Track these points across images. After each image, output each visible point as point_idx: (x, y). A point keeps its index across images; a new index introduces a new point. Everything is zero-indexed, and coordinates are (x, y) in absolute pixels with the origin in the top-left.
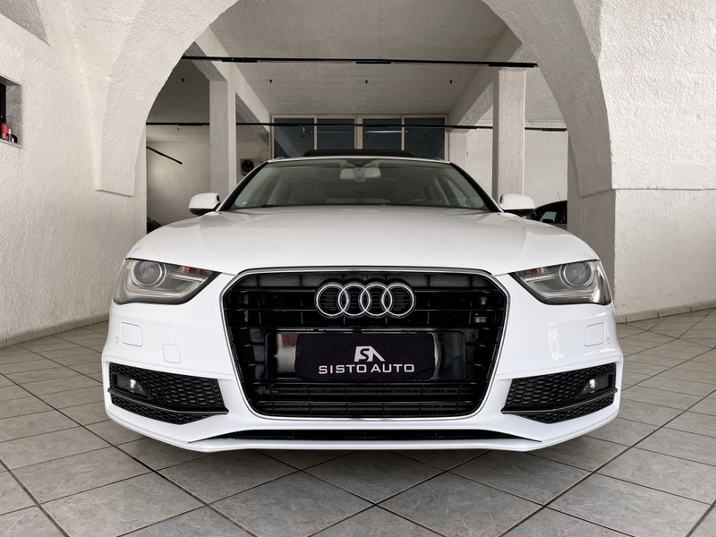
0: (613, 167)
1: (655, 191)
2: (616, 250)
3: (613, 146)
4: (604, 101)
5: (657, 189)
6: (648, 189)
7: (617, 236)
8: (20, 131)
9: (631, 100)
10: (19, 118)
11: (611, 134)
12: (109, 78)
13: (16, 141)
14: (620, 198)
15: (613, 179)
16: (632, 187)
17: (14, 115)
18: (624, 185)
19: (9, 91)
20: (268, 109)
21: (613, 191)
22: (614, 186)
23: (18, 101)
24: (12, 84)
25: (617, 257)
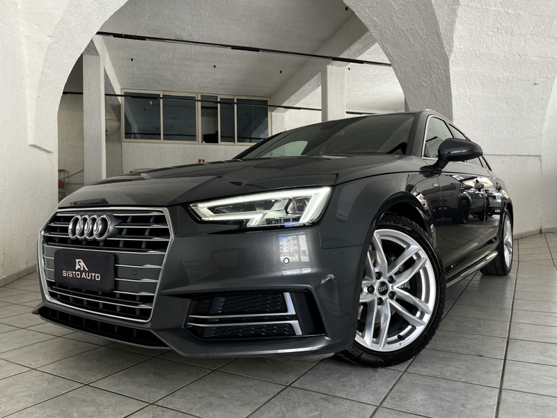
9: (467, 89)
20: (120, 84)
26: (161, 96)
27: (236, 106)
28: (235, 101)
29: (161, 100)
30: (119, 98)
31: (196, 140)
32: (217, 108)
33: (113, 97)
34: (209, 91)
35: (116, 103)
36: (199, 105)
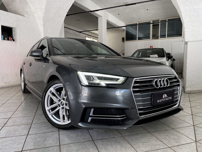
3: (185, 25)
13: (14, 40)
14: (190, 45)
15: (186, 38)
16: (194, 40)
18: (190, 40)
19: (13, 29)
20: (123, 22)
22: (187, 41)
26: (138, 24)
27: (167, 23)
28: (167, 21)
29: (138, 26)
31: (150, 39)
32: (159, 25)
34: (155, 19)
36: (151, 25)
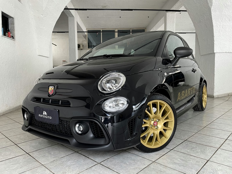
0: (215, 45)
1: (228, 53)
2: (215, 73)
3: (215, 38)
4: (212, 23)
5: (229, 53)
6: (226, 53)
7: (215, 69)
8: (14, 34)
9: (221, 22)
10: (14, 30)
11: (214, 34)
12: (41, 16)
13: (13, 38)
14: (216, 56)
15: (215, 49)
17: (12, 29)
18: (218, 51)
19: (10, 20)
20: (86, 27)
21: (214, 53)
22: (215, 52)
23: (13, 24)
24: (11, 17)
25: (215, 76)
28: (131, 31)
30: (85, 33)
33: (83, 33)
35: (84, 35)
36: (117, 34)
